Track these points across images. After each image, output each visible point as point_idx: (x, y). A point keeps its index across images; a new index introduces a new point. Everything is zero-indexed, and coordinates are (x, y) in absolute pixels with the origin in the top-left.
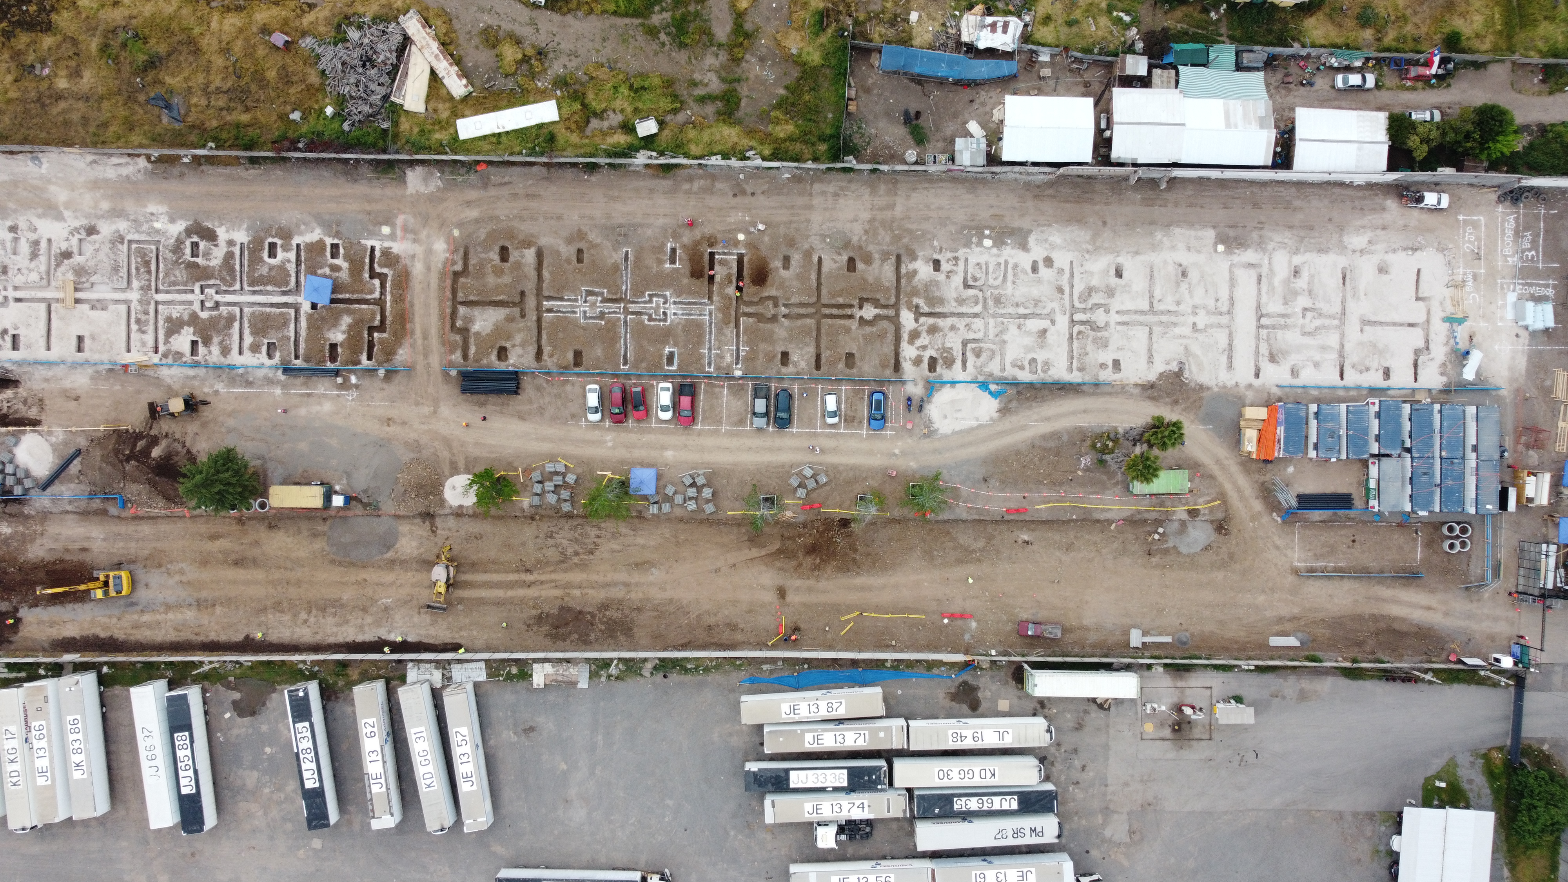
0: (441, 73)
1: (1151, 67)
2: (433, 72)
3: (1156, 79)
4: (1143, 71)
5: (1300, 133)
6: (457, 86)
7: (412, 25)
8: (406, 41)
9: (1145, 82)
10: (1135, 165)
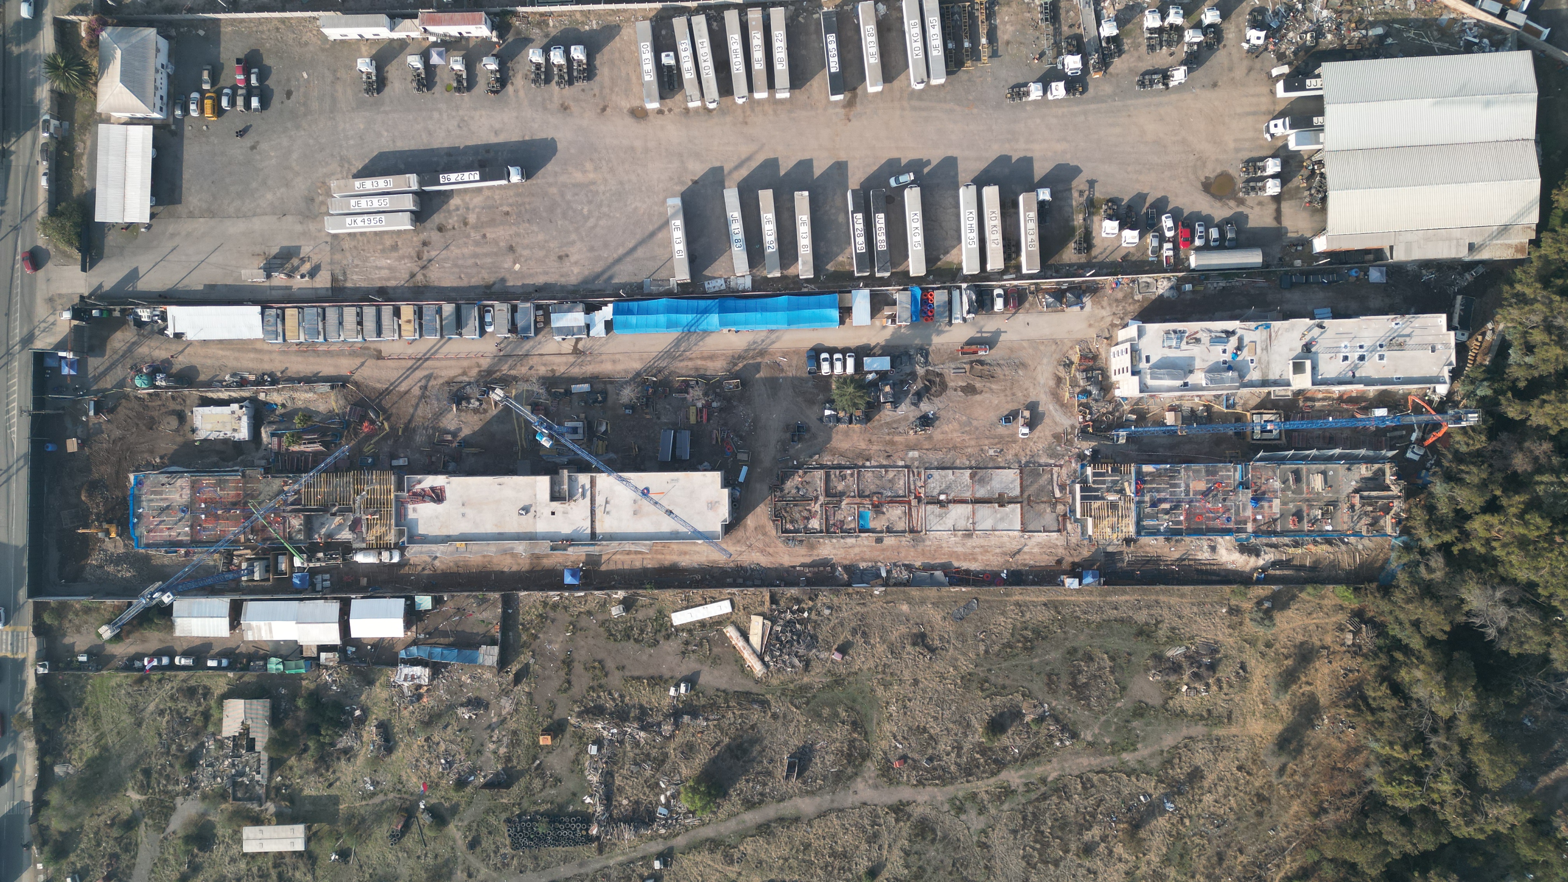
0: (740, 639)
1: (318, 658)
2: (747, 640)
3: (315, 650)
4: (323, 655)
5: (226, 621)
6: (731, 632)
7: (757, 668)
8: (761, 658)
9: (322, 648)
10: (326, 599)
